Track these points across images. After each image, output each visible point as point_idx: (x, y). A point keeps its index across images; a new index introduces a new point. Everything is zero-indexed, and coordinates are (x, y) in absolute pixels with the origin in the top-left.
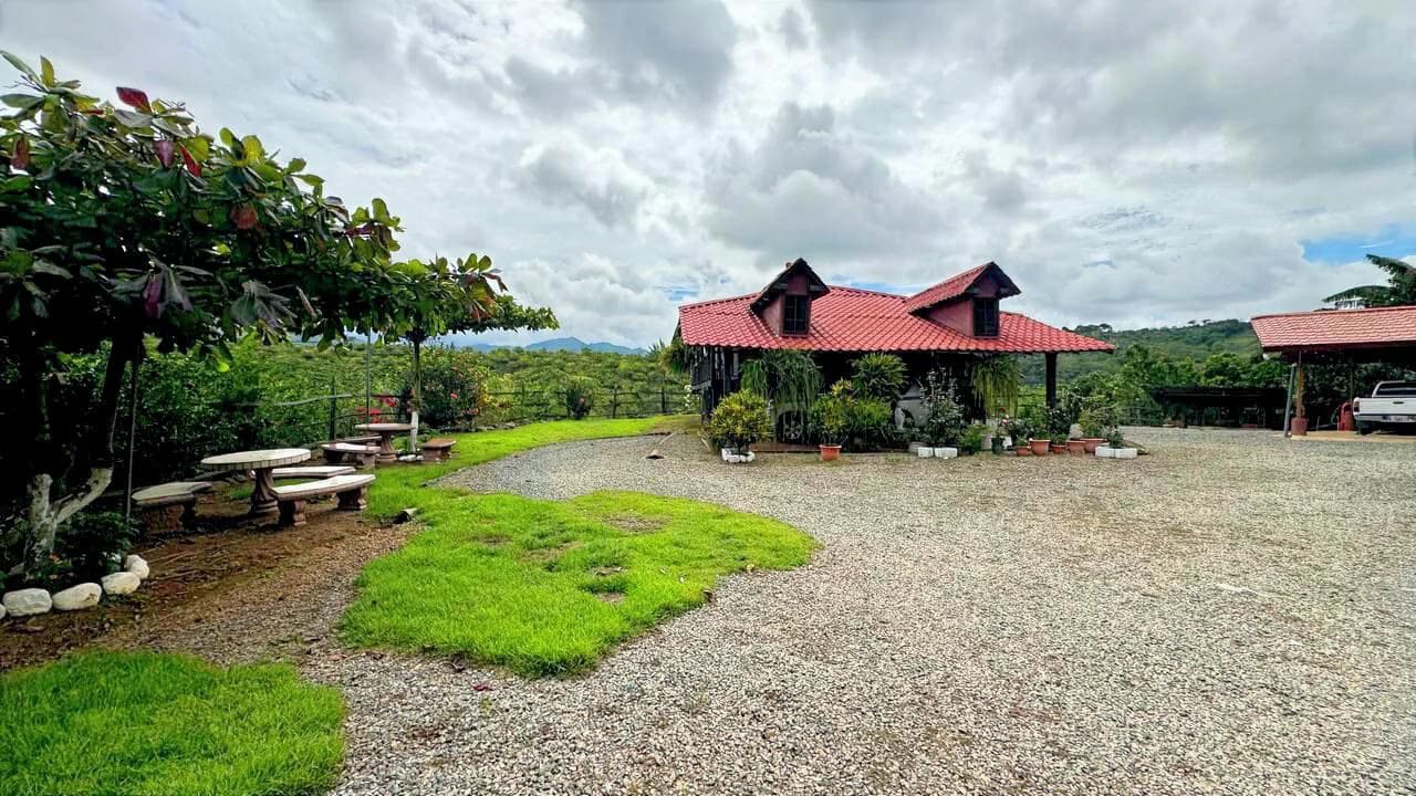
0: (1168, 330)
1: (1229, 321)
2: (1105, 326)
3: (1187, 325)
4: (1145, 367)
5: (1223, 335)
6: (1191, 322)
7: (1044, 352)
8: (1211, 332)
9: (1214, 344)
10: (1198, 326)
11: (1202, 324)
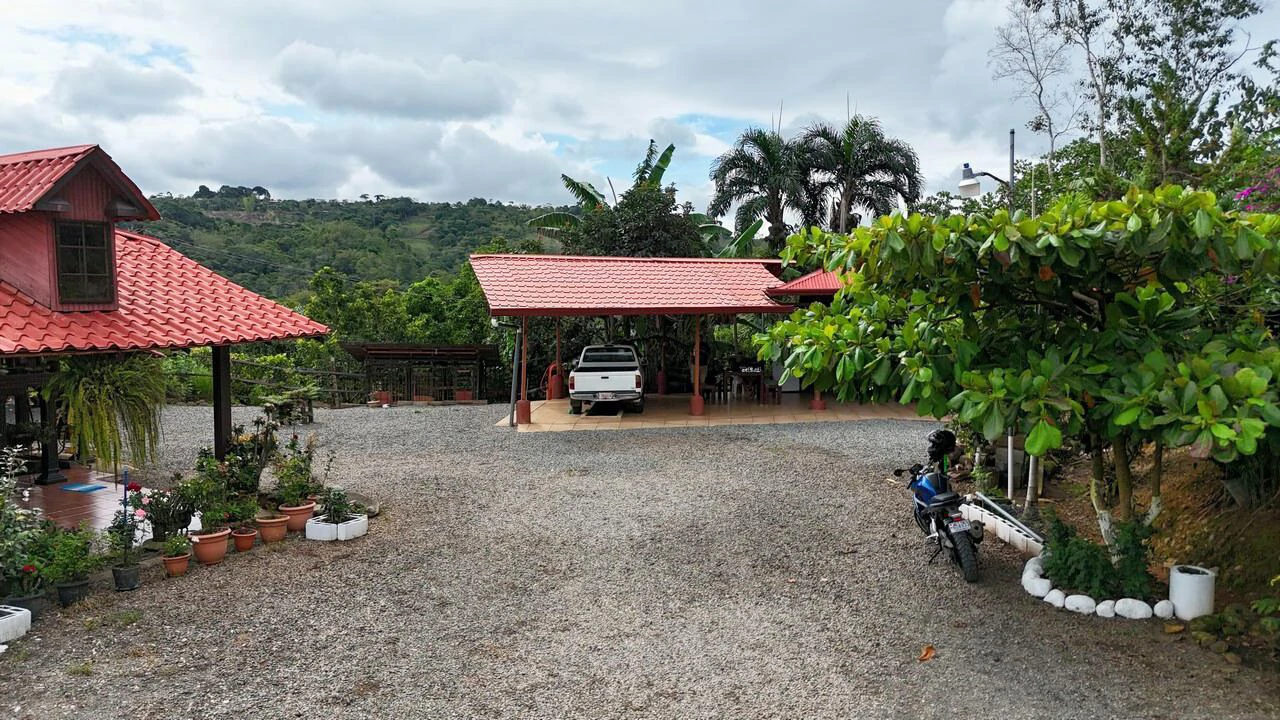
0: (338, 204)
1: (402, 199)
2: (261, 191)
3: (360, 200)
4: (340, 305)
5: (398, 216)
6: (364, 196)
7: (211, 343)
8: (385, 212)
9: (389, 229)
10: (371, 201)
11: (375, 200)
